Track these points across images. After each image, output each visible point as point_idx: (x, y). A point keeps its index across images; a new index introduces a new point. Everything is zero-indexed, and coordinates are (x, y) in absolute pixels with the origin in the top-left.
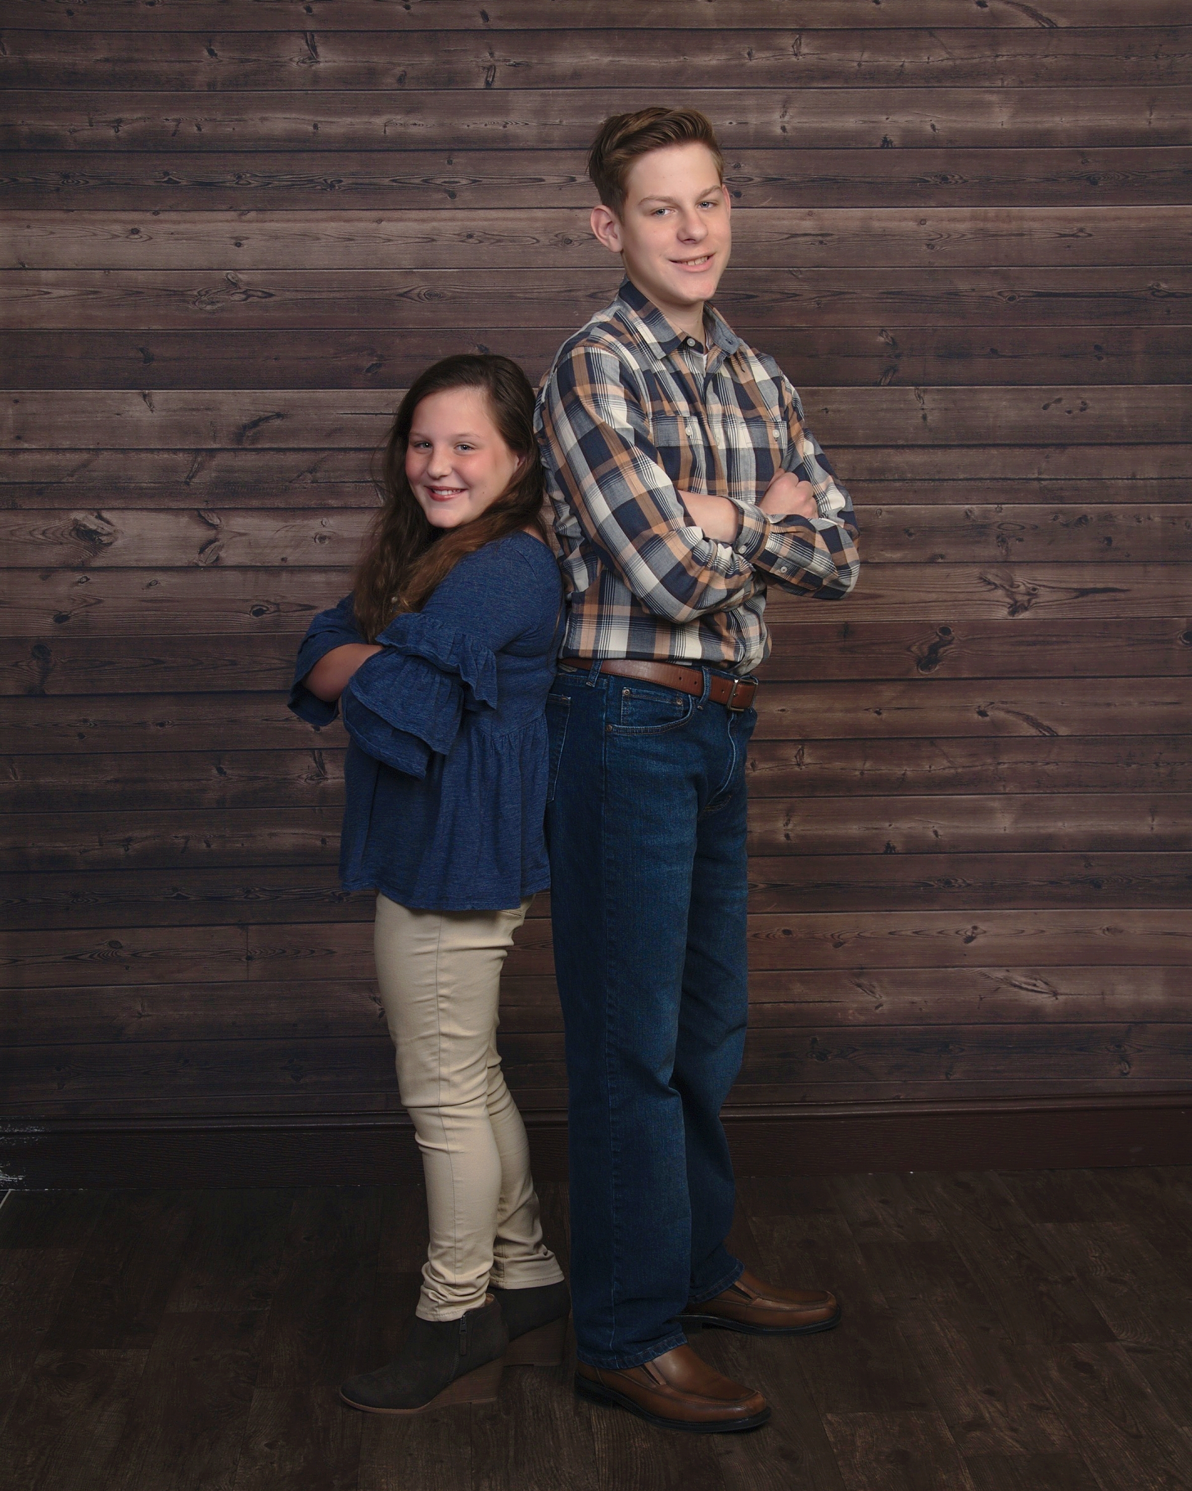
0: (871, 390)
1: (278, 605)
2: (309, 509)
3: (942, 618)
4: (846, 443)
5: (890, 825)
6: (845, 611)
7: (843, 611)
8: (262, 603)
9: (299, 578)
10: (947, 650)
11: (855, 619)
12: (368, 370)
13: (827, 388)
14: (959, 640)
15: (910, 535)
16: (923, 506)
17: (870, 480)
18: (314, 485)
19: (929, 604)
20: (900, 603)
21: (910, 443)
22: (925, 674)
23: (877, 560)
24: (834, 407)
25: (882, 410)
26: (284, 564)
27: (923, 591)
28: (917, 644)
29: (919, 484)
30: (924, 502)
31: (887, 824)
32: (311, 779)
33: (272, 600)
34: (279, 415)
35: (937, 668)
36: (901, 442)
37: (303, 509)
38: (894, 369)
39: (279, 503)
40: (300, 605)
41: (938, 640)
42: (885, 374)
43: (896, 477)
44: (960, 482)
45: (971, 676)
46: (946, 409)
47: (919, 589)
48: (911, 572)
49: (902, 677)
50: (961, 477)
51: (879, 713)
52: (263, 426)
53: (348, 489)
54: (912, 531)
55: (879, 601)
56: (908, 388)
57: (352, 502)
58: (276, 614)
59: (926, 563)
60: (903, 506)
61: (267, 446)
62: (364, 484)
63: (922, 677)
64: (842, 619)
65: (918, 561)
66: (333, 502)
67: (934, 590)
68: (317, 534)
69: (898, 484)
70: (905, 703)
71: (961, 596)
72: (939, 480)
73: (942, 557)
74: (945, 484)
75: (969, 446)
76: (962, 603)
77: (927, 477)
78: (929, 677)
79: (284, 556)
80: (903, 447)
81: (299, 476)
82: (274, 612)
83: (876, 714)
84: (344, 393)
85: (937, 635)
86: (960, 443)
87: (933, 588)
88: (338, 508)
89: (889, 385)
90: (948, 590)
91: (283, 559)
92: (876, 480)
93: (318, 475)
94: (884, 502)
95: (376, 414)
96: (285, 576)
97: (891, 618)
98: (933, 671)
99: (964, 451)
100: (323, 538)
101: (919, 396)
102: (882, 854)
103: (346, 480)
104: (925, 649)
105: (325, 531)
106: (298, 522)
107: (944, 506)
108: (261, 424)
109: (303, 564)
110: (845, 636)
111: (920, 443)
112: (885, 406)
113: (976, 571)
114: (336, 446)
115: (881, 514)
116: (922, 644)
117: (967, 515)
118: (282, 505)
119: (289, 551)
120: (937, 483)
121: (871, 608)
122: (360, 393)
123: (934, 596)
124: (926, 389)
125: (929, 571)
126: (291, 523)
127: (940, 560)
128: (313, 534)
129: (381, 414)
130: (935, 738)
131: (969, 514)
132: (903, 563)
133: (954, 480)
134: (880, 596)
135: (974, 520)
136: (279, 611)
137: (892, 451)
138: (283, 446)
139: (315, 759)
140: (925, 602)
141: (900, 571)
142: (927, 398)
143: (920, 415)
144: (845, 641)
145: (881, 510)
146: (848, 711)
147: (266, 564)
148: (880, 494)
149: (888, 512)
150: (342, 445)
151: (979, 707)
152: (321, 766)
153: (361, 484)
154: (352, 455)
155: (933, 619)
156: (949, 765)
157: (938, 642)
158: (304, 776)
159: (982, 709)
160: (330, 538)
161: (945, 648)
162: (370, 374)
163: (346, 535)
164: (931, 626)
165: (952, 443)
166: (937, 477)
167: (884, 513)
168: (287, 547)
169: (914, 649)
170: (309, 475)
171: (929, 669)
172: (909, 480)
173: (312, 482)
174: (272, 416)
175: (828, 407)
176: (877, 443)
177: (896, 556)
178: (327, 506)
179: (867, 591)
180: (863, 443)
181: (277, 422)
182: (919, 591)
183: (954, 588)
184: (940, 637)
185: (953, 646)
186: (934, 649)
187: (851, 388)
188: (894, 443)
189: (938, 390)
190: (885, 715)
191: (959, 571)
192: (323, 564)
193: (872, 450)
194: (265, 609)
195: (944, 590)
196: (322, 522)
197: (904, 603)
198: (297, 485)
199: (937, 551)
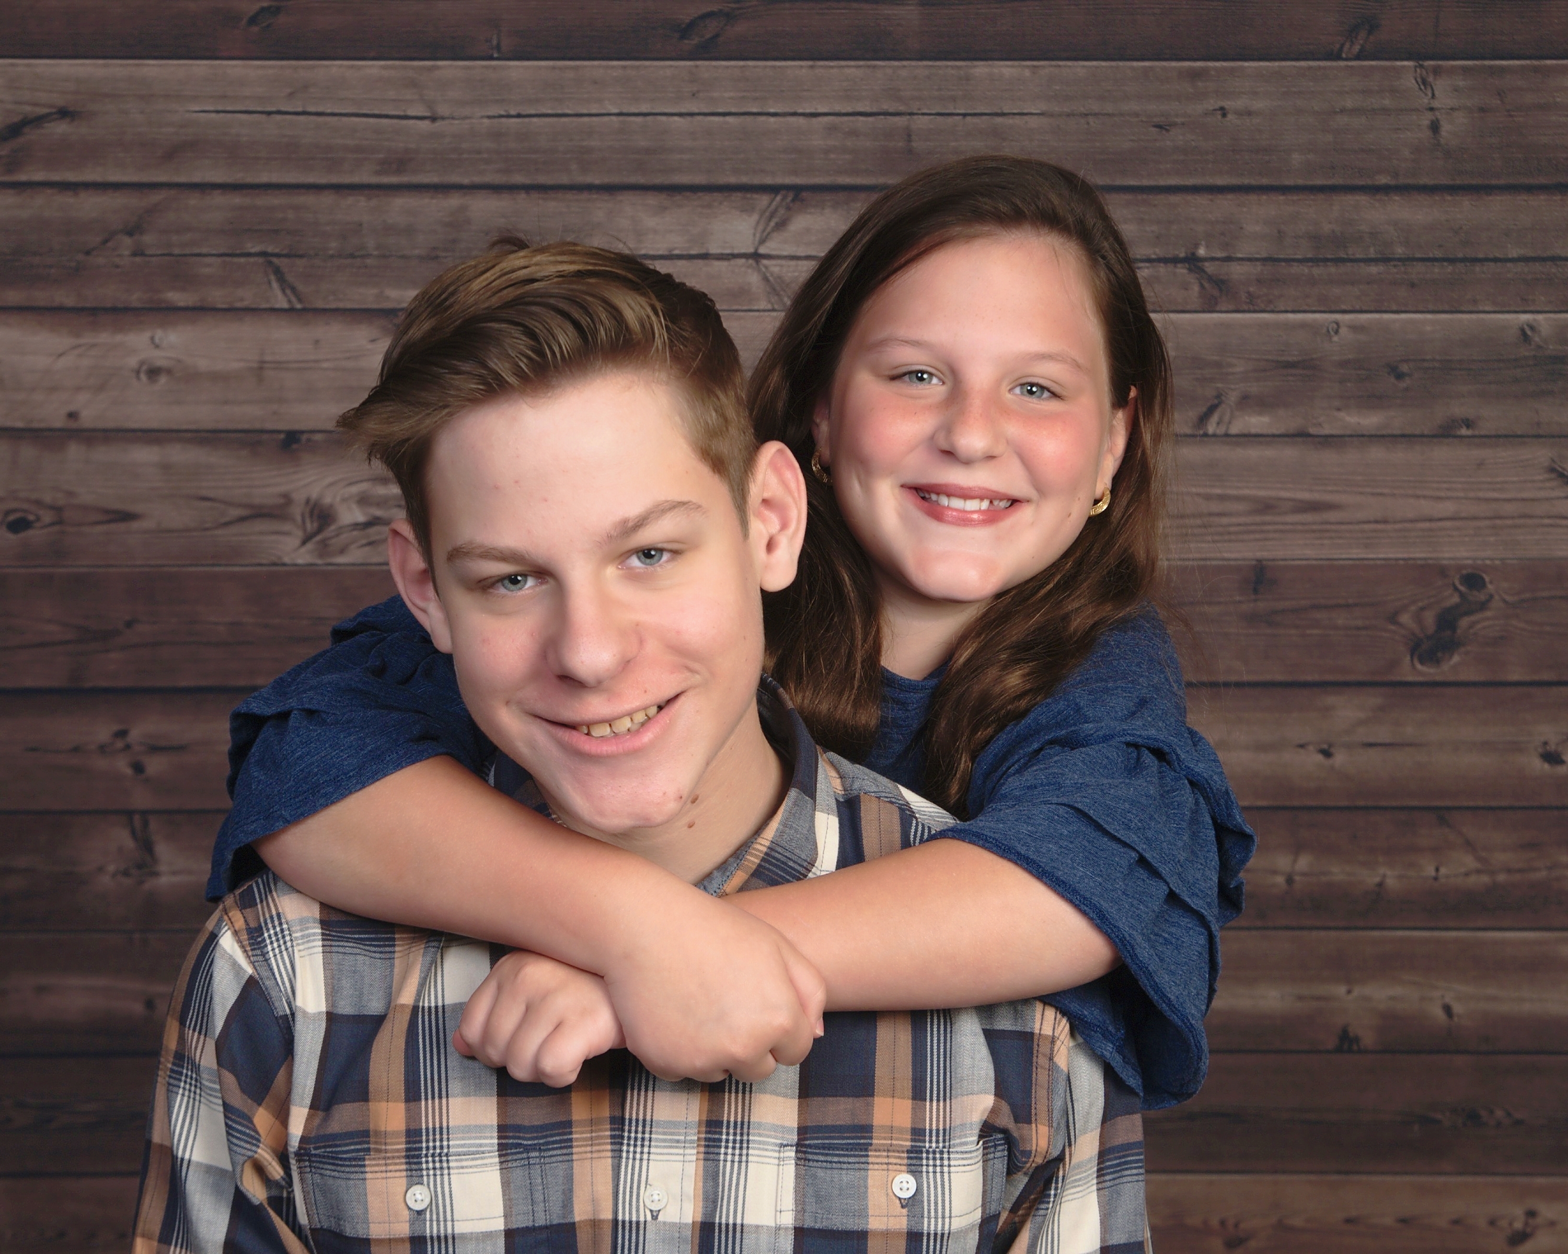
0: (1320, 68)
1: (57, 509)
2: (127, 310)
3: (1465, 554)
4: (1265, 181)
5: (1349, 992)
6: (1257, 536)
7: (1252, 536)
8: (25, 506)
9: (103, 454)
10: (1478, 622)
11: (1280, 554)
12: (253, 20)
13: (1225, 64)
14: (1505, 601)
15: (1400, 376)
16: (1429, 316)
17: (1315, 261)
18: (138, 259)
19: (1440, 524)
20: (1376, 522)
21: (1402, 181)
22: (1427, 672)
23: (1327, 430)
24: (1239, 103)
25: (1343, 111)
26: (73, 425)
27: (1425, 497)
28: (1413, 608)
29: (1420, 268)
30: (1431, 307)
31: (1341, 990)
32: (126, 873)
33: (47, 498)
34: (64, 113)
35: (1456, 659)
36: (1383, 180)
37: (114, 310)
38: (1372, 25)
39: (64, 297)
40: (106, 511)
41: (1456, 599)
42: (1351, 33)
43: (1372, 253)
44: (1509, 265)
45: (1527, 678)
46: (1482, 110)
47: (1419, 492)
48: (1400, 455)
49: (1377, 678)
50: (1514, 253)
51: (1327, 754)
52: (31, 135)
53: (207, 271)
54: (1404, 368)
55: (1332, 516)
56: (1399, 63)
57: (217, 296)
58: (56, 528)
59: (1434, 436)
60: (1386, 316)
61: (39, 176)
62: (242, 260)
63: (1421, 679)
64: (1249, 555)
65: (1418, 432)
66: (177, 297)
67: (1449, 494)
68: (142, 363)
69: (1374, 269)
70: (1383, 733)
71: (1509, 509)
72: (1464, 260)
73: (1468, 424)
74: (1477, 269)
75: (1530, 189)
76: (1509, 522)
77: (1438, 254)
78: (1439, 678)
79: (72, 408)
80: (1386, 189)
81: (106, 241)
82: (52, 524)
83: (1320, 758)
84: (201, 67)
85: (1456, 589)
86: (1511, 181)
87: (1448, 489)
88: (186, 309)
89: (1358, 58)
90: (1481, 494)
91: (72, 415)
92: (1326, 260)
93: (148, 239)
94: (1344, 307)
95: (269, 113)
96: (74, 451)
97: (1357, 553)
98: (1445, 667)
99: (1521, 199)
100: (154, 373)
101: (1424, 82)
102: (1328, 1052)
103: (204, 250)
104: (1430, 618)
105: (159, 358)
106: (104, 337)
107: (1474, 316)
108: (26, 130)
109: (111, 425)
110: (1256, 591)
111: (1425, 180)
112: (1349, 104)
113: (1542, 454)
114: (182, 179)
115: (1337, 332)
116: (1422, 609)
117: (1525, 335)
118: (69, 301)
119: (83, 397)
120: (1460, 267)
121: (1314, 531)
122: (235, 68)
123: (1448, 508)
124: (1439, 67)
125: (1442, 453)
126: (88, 338)
127: (1464, 431)
128: (133, 362)
129: (279, 112)
130: (1448, 809)
131: (1529, 332)
132: (1383, 436)
133: (1496, 260)
134: (1330, 507)
135: (1539, 347)
136: (60, 522)
137: (1362, 199)
138: (71, 176)
139: (133, 833)
140: (1431, 520)
141: (1376, 453)
142: (1441, 85)
143: (1426, 120)
144: (1255, 601)
145: (1337, 324)
146: (1261, 747)
147: (35, 425)
148: (1336, 291)
149: (1354, 328)
150: (197, 178)
151: (1546, 743)
152: (147, 846)
153: (236, 260)
154: (218, 199)
155: (1447, 555)
156: (1478, 865)
157: (1457, 606)
158: (111, 868)
159: (1552, 747)
160: (169, 371)
161: (1473, 618)
162: (255, 29)
163: (203, 364)
164: (1443, 571)
165: (1494, 182)
166: (1460, 255)
167: (1343, 331)
168: (78, 389)
169: (1405, 618)
170: (127, 241)
171: (1438, 662)
172: (1399, 260)
173: (134, 254)
174: (50, 114)
175: (1227, 104)
176: (1329, 182)
177: (1370, 420)
178: (163, 305)
179: (1306, 496)
180: (1300, 182)
181: (61, 128)
182: (1418, 497)
183: (1494, 490)
184: (1462, 595)
185: (1489, 614)
186: (1447, 620)
187: (1277, 64)
188: (1369, 182)
189: (1465, 69)
190: (1340, 759)
191: (1505, 454)
192: (154, 425)
193: (1321, 197)
194: (31, 518)
195: (1471, 495)
196: (152, 339)
197: (1385, 522)
198: (101, 261)
199: (1458, 410)
